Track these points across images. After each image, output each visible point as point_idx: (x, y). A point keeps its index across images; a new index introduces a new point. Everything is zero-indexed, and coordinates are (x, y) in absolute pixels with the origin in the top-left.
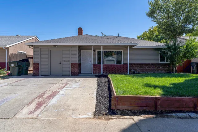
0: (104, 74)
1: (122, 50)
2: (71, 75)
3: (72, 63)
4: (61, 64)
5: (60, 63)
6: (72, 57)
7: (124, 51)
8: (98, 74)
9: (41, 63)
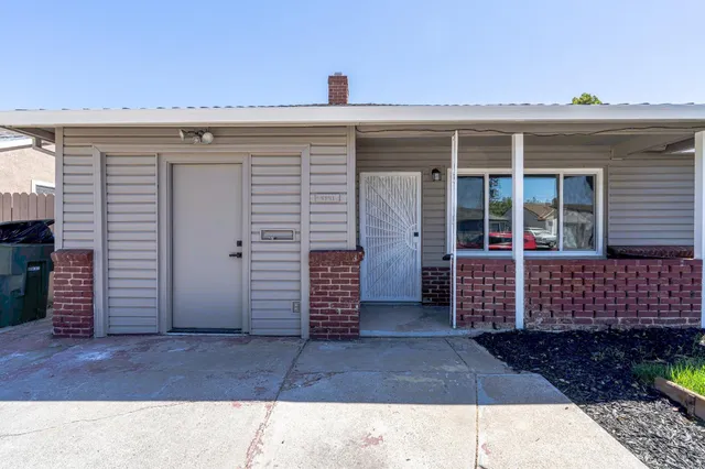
0: (538, 324)
1: (598, 172)
2: (305, 332)
3: (313, 254)
4: (240, 255)
5: (236, 250)
6: (315, 208)
7: (606, 175)
8: (489, 329)
9: (106, 250)
